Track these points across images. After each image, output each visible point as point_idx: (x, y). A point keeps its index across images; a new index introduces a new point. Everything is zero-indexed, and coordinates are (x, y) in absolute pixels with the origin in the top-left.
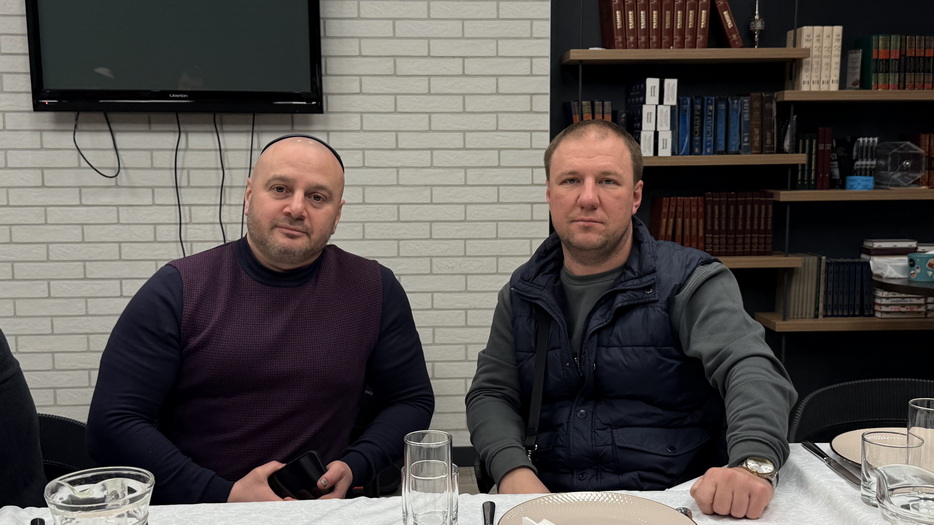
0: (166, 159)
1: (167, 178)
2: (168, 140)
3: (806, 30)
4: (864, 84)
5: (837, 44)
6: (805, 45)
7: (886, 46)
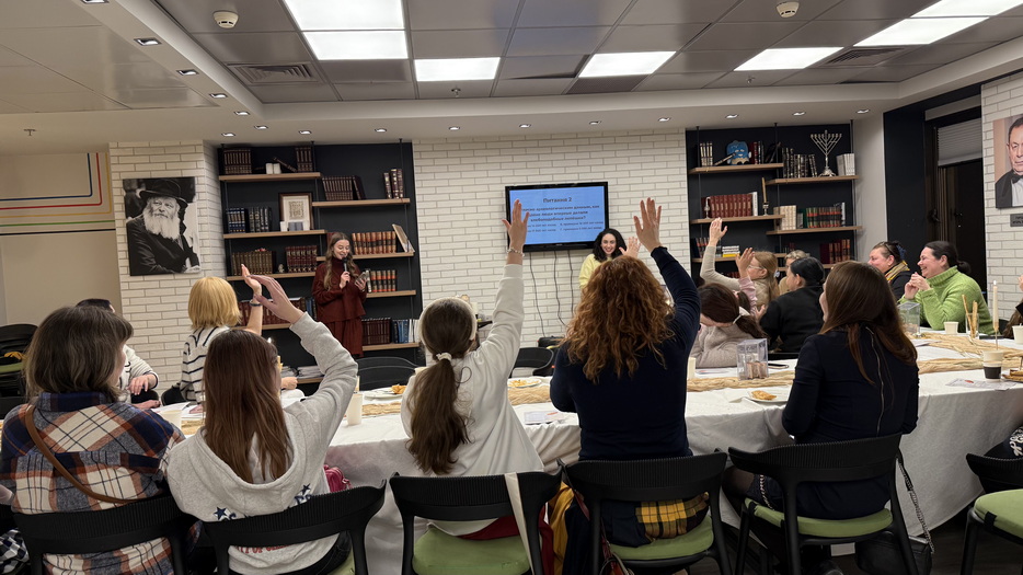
0: (551, 268)
1: (551, 275)
2: (552, 261)
3: (782, 208)
4: (805, 226)
5: (794, 212)
6: (782, 213)
7: (812, 212)
